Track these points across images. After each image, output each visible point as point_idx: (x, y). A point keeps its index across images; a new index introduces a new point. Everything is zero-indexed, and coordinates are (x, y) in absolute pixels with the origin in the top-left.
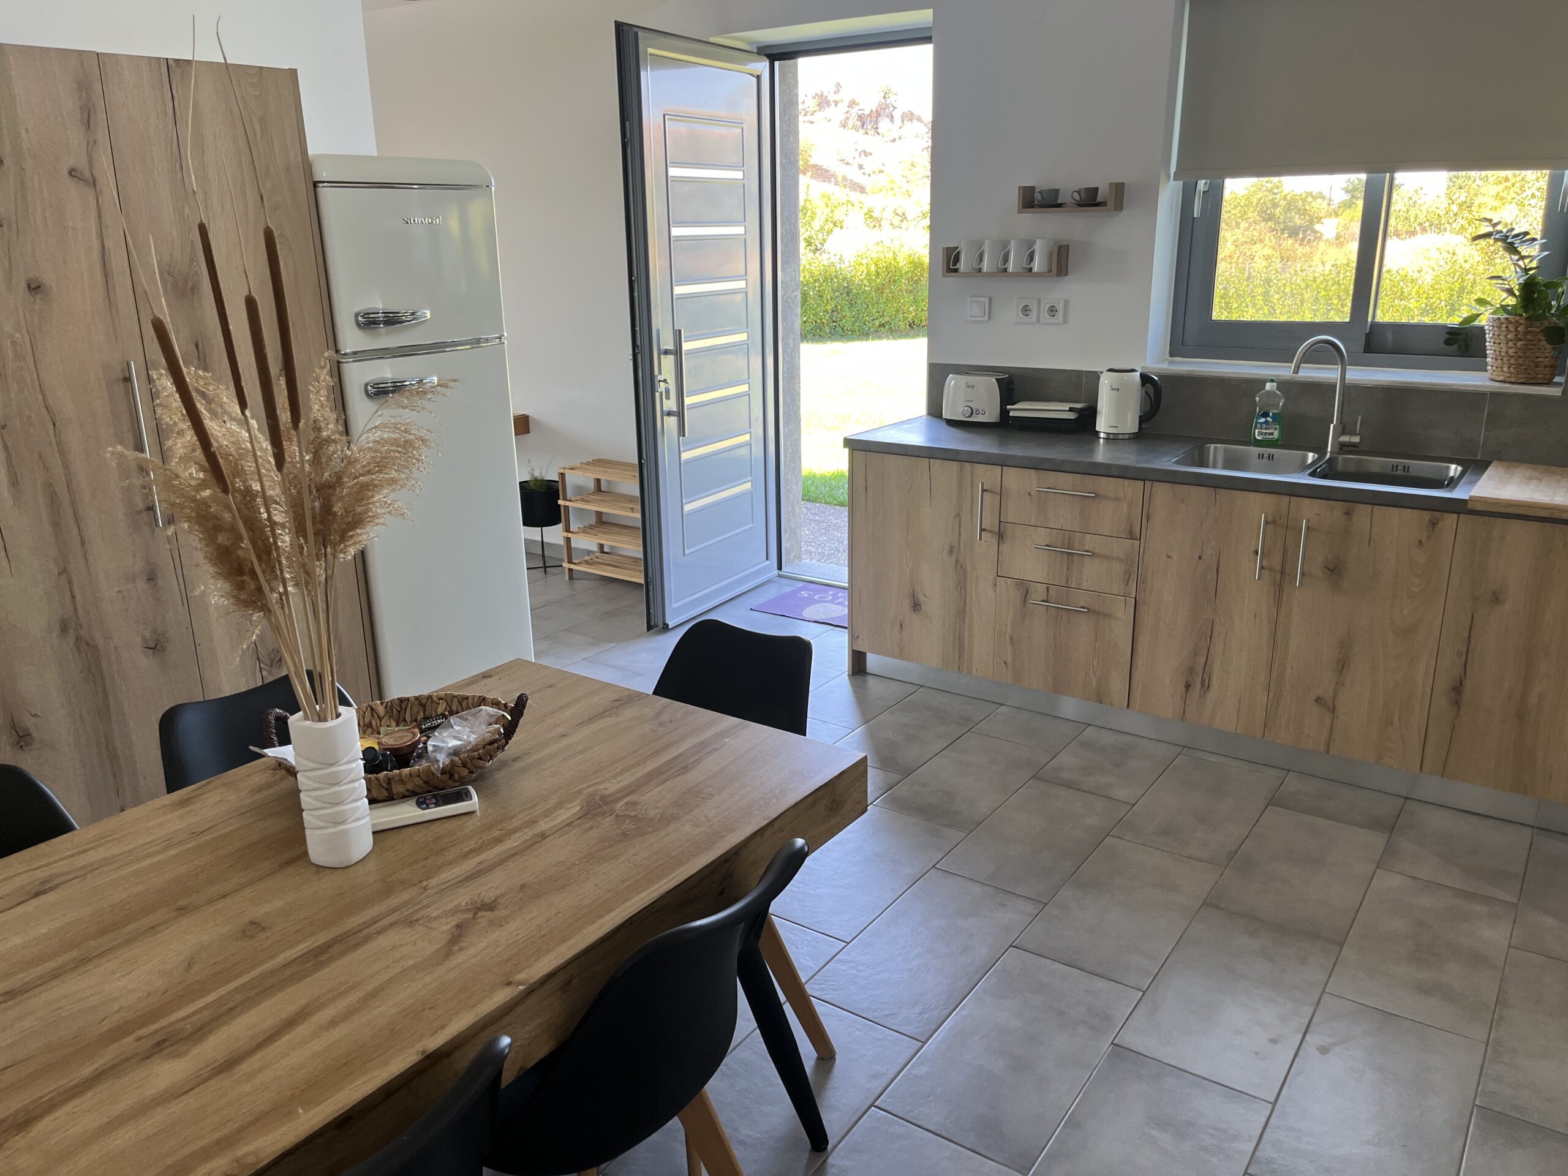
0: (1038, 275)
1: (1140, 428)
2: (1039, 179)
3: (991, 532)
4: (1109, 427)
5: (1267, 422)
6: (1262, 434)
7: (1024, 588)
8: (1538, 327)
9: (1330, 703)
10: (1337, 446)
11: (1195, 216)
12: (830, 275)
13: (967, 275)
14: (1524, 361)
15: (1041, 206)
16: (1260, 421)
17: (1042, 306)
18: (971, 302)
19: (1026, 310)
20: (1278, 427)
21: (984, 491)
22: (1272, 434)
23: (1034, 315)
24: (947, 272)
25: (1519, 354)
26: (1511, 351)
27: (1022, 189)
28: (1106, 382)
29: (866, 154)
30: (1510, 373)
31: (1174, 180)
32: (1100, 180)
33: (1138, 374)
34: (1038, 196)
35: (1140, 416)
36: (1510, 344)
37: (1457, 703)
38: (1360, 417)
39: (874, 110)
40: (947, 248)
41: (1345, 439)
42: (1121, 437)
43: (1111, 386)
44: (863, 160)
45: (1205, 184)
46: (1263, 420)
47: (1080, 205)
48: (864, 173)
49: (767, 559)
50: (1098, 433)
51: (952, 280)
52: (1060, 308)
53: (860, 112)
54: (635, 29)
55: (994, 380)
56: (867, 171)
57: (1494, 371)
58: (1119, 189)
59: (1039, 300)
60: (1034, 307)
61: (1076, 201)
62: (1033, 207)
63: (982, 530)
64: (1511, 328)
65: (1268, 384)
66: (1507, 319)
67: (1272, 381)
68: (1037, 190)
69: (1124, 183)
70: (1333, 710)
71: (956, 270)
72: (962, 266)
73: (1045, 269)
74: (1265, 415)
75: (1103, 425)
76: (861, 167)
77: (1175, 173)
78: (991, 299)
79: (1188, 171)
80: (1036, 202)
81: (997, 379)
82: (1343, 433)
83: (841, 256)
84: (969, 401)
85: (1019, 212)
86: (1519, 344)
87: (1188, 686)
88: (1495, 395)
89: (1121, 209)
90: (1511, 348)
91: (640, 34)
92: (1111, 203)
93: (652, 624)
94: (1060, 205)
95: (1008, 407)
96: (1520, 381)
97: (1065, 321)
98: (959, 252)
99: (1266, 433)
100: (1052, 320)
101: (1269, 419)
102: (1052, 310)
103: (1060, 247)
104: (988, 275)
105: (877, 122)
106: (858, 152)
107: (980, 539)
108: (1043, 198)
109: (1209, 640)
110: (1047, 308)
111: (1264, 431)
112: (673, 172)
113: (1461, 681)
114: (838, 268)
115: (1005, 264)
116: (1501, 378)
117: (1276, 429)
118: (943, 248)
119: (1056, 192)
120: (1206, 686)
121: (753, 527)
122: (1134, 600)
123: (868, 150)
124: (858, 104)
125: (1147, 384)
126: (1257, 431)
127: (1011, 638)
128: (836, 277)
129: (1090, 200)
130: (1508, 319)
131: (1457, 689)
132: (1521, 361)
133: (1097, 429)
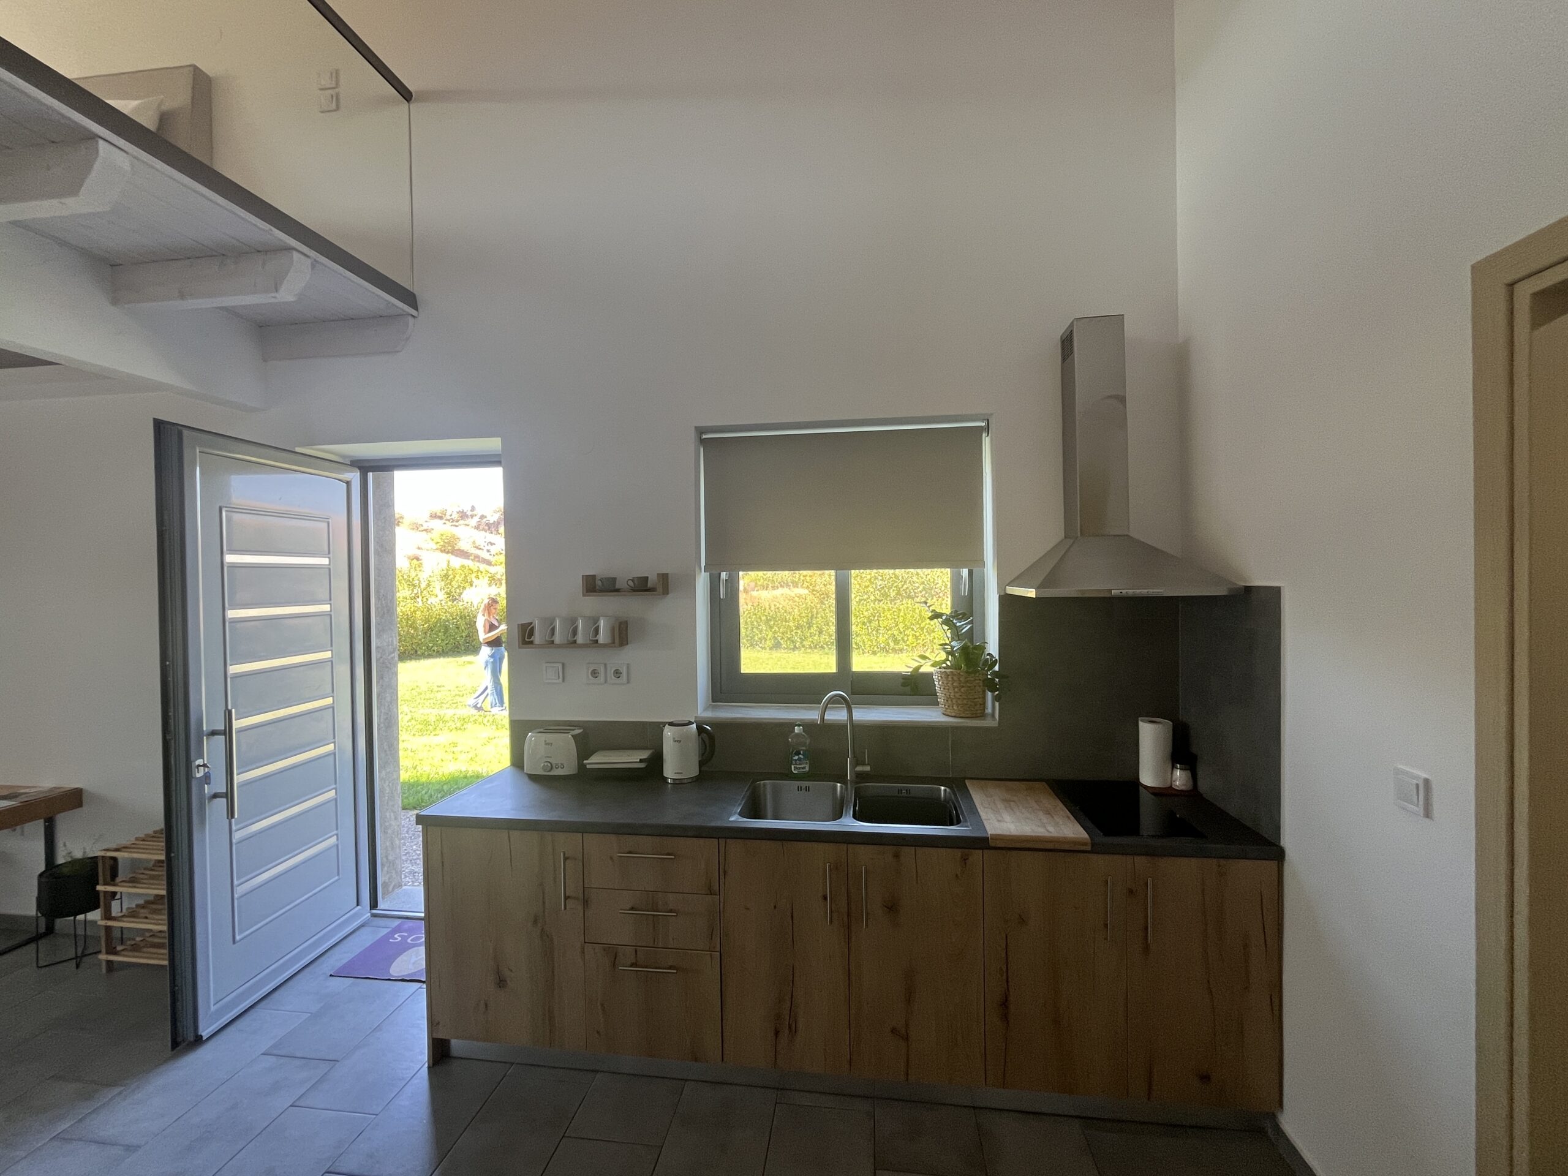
0: (604, 646)
1: (700, 771)
2: (598, 569)
3: (574, 898)
4: (675, 773)
5: (800, 759)
6: (797, 768)
7: (613, 953)
8: (972, 677)
9: (903, 1031)
10: (854, 776)
11: (722, 597)
12: (464, 615)
13: (540, 646)
14: (967, 702)
15: (601, 591)
16: (794, 758)
17: (609, 669)
18: (546, 667)
19: (595, 673)
20: (808, 761)
21: (566, 859)
22: (804, 768)
23: (602, 678)
24: (523, 644)
25: (964, 697)
26: (957, 695)
27: (585, 577)
28: (668, 732)
29: (492, 544)
30: (959, 710)
31: (705, 572)
32: (650, 570)
33: (694, 726)
34: (599, 583)
35: (699, 761)
36: (956, 690)
37: (1005, 1017)
38: (866, 750)
39: (496, 520)
40: (522, 624)
41: (859, 768)
42: (685, 781)
43: (674, 738)
44: (489, 547)
45: (726, 574)
46: (796, 757)
47: (634, 591)
48: (491, 555)
49: (358, 905)
50: (665, 779)
51: (527, 651)
52: (624, 671)
53: (487, 522)
54: (180, 428)
55: (570, 736)
56: (492, 553)
57: (947, 709)
58: (664, 578)
59: (605, 665)
60: (602, 670)
61: (630, 586)
62: (595, 591)
63: (566, 898)
64: (955, 678)
65: (796, 728)
66: (952, 672)
67: (799, 725)
68: (598, 578)
69: (668, 574)
70: (906, 1038)
71: (531, 643)
72: (537, 638)
73: (608, 641)
74: (798, 753)
75: (670, 771)
76: (488, 551)
77: (705, 566)
78: (563, 665)
79: (714, 566)
80: (597, 588)
81: (572, 736)
82: (857, 764)
83: (472, 603)
84: (548, 757)
85: (584, 595)
86: (962, 689)
87: (777, 1033)
88: (954, 729)
89: (668, 594)
90: (957, 692)
91: (185, 432)
92: (660, 589)
93: (179, 1039)
94: (618, 590)
95: (585, 762)
96: (967, 716)
97: (628, 682)
98: (533, 627)
99: (800, 768)
100: (618, 681)
101: (801, 756)
102: (617, 673)
103: (621, 623)
104: (560, 646)
105: (497, 527)
106: (486, 543)
107: (565, 908)
108: (603, 585)
109: (791, 984)
110: (612, 671)
111: (798, 766)
112: (230, 558)
113: (1006, 997)
114: (470, 611)
115: (574, 637)
116: (953, 714)
117: (807, 763)
118: (518, 625)
119: (614, 580)
120: (793, 1030)
121: (339, 879)
122: (719, 953)
123: (492, 542)
124: (486, 517)
125: (703, 734)
126: (793, 767)
127: (602, 1005)
128: (469, 616)
129: (642, 587)
130: (951, 674)
131: (1005, 1004)
132: (965, 702)
133: (665, 775)
